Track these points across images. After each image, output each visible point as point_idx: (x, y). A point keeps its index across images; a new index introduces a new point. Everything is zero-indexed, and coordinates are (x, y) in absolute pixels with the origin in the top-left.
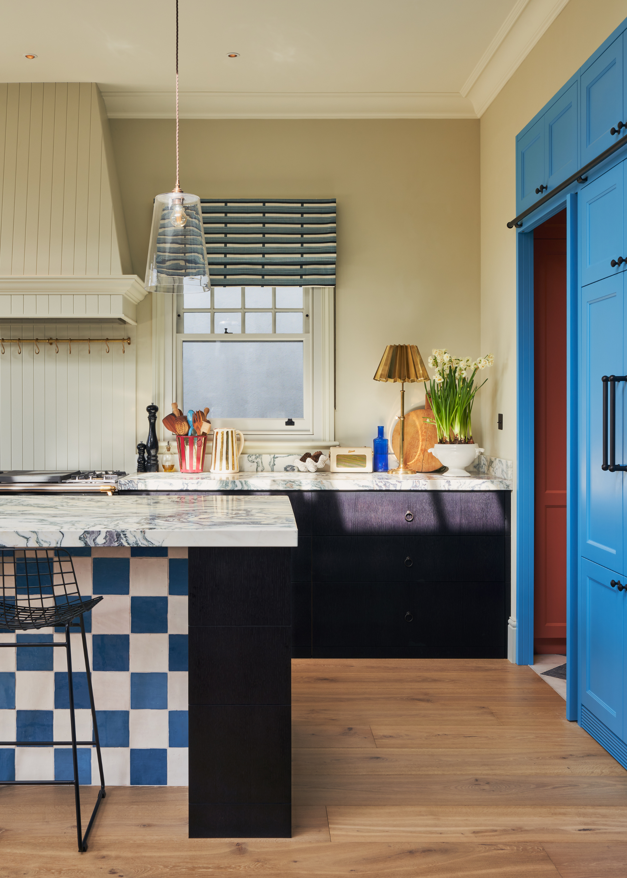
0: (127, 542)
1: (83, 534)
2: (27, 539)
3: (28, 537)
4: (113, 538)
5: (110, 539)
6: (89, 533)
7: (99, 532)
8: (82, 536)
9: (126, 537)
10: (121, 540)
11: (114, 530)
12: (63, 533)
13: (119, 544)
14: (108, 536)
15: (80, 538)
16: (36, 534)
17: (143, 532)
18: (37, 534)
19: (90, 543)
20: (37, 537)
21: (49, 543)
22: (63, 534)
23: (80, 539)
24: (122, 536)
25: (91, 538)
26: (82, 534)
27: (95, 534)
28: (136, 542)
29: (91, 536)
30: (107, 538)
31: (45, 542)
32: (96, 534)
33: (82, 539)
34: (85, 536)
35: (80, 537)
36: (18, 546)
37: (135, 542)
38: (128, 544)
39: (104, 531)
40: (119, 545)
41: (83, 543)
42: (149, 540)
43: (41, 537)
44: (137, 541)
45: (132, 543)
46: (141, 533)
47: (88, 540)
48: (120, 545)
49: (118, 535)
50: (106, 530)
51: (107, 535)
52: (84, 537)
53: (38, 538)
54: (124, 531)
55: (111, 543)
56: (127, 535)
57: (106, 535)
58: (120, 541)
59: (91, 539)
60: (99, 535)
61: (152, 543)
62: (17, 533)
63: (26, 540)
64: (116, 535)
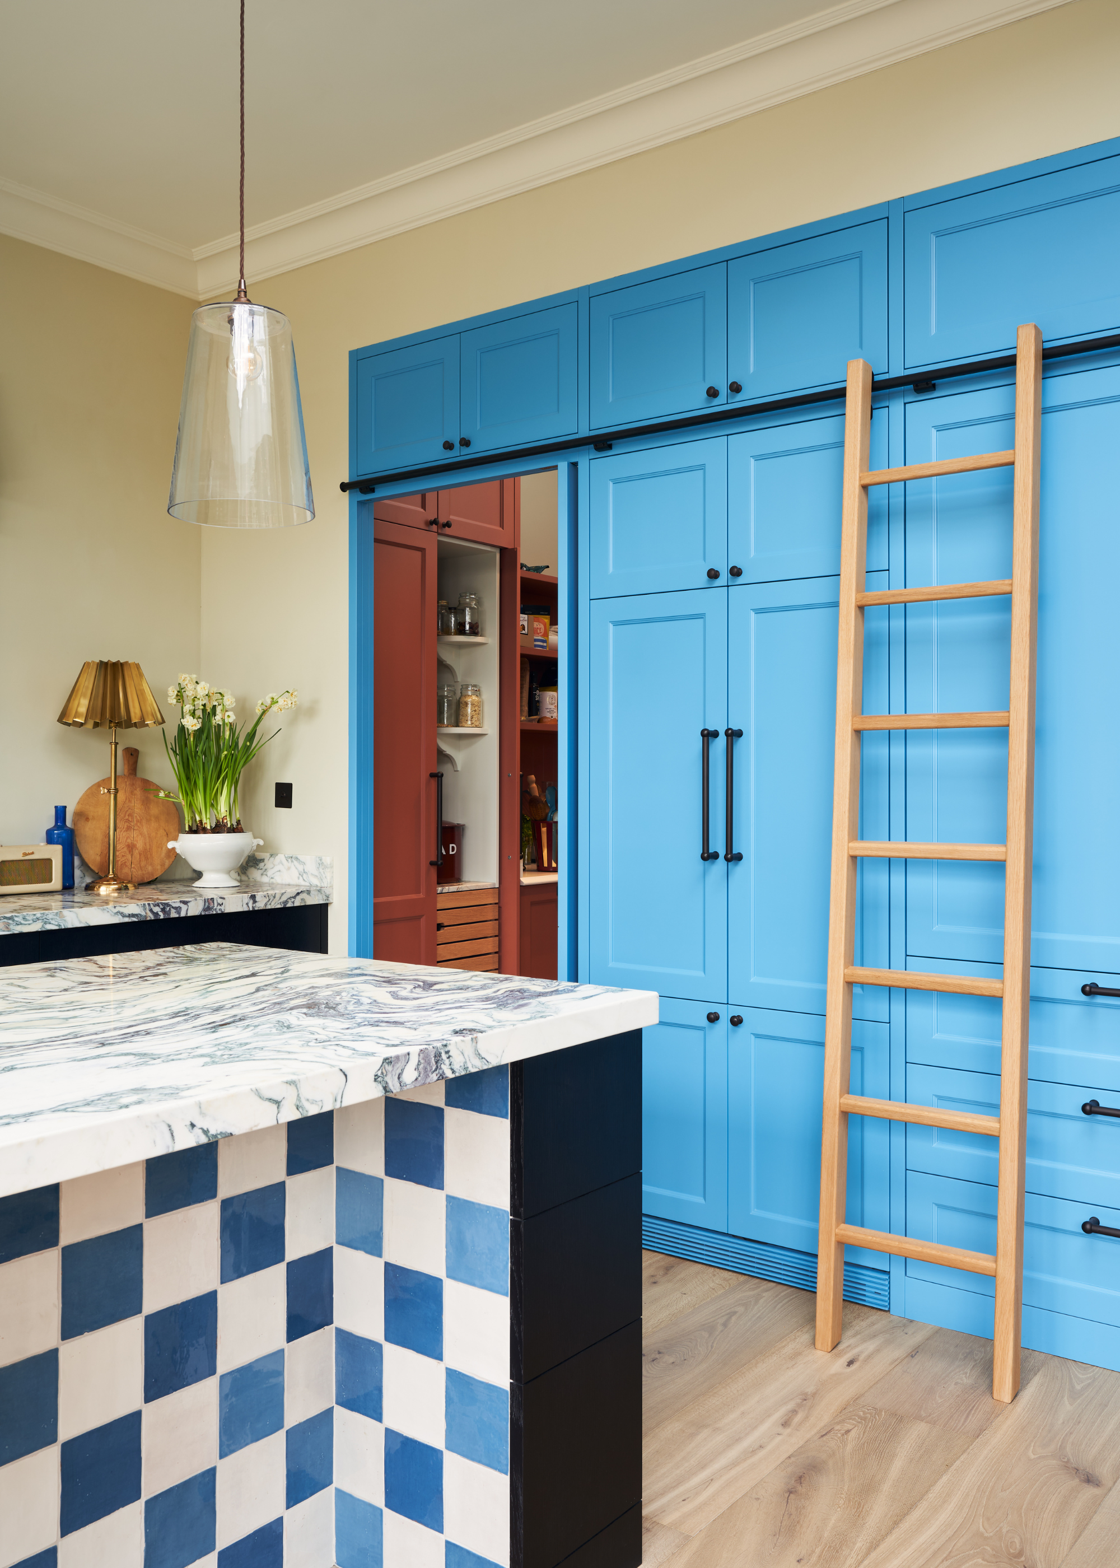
0: (452, 1069)
1: (381, 1066)
2: (278, 1103)
3: (279, 1099)
4: (429, 1064)
5: (426, 1068)
6: (391, 1063)
7: (408, 1056)
8: (379, 1073)
9: (449, 1058)
10: (442, 1066)
11: (431, 1047)
12: (346, 1073)
13: (438, 1075)
14: (422, 1061)
15: (376, 1078)
16: (296, 1086)
17: (474, 1040)
18: (298, 1086)
19: (393, 1086)
20: (298, 1095)
21: (320, 1104)
22: (346, 1076)
23: (375, 1080)
24: (444, 1056)
25: (394, 1073)
26: (378, 1068)
27: (401, 1063)
28: (464, 1066)
29: (395, 1068)
30: (421, 1067)
31: (313, 1102)
32: (403, 1061)
33: (379, 1079)
34: (384, 1071)
35: (375, 1076)
36: (259, 1127)
37: (462, 1065)
38: (453, 1072)
39: (414, 1050)
40: (439, 1077)
41: (382, 1088)
42: (483, 1056)
43: (306, 1092)
44: (466, 1062)
45: (459, 1068)
46: (471, 1042)
47: (388, 1079)
48: (441, 1077)
49: (438, 1056)
50: (418, 1048)
51: (420, 1059)
52: (382, 1073)
53: (300, 1095)
54: (446, 1046)
55: (427, 1078)
56: (450, 1054)
57: (419, 1061)
58: (441, 1068)
59: (394, 1076)
60: (407, 1063)
61: (488, 1062)
62: (258, 1093)
63: (275, 1107)
64: (435, 1056)
